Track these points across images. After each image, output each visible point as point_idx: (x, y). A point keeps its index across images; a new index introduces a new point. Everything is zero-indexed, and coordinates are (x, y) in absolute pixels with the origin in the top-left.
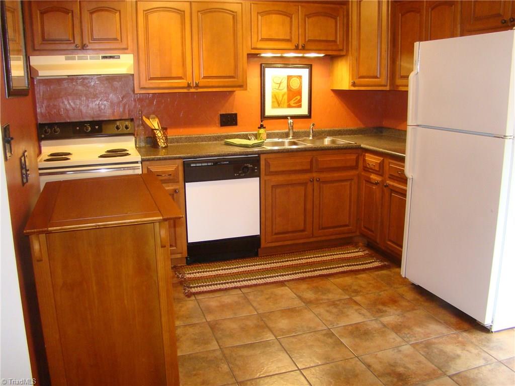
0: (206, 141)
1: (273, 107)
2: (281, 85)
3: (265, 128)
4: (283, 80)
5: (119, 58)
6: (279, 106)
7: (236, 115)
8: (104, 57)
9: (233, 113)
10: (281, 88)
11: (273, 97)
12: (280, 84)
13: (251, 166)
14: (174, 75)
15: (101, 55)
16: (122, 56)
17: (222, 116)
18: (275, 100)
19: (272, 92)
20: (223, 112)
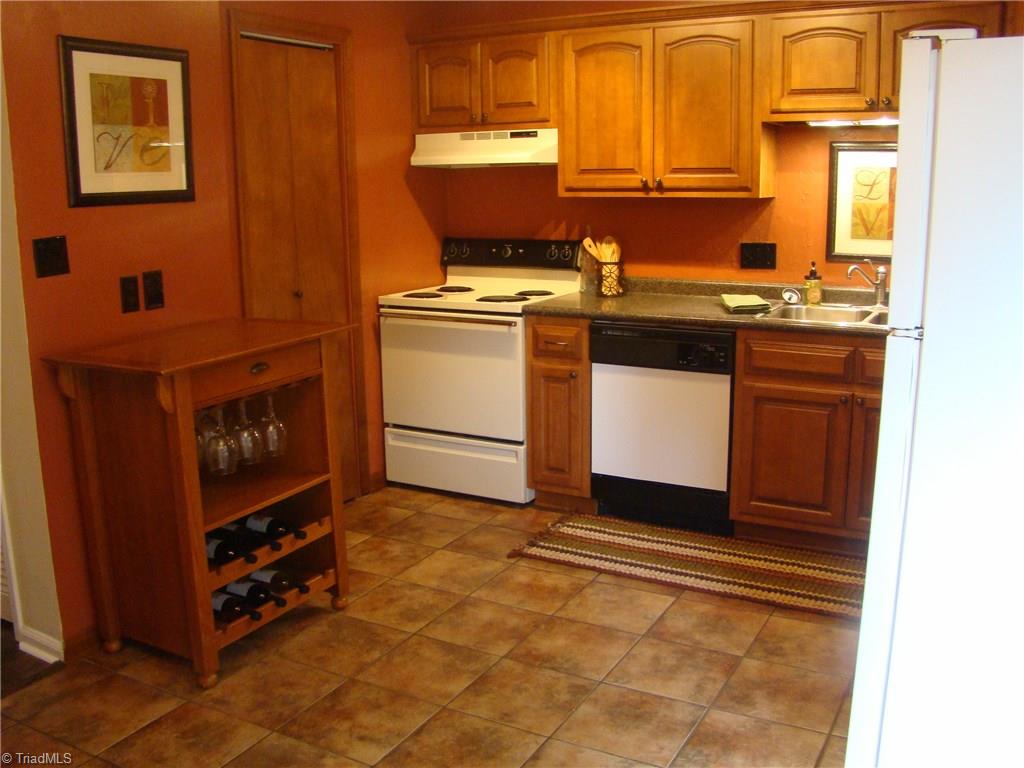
0: (706, 294)
1: (855, 236)
2: (874, 189)
3: (819, 278)
4: (880, 178)
5: (536, 136)
6: (868, 234)
7: (773, 247)
8: (513, 135)
9: (768, 242)
10: (872, 196)
11: (854, 214)
12: (872, 186)
13: (713, 349)
14: (620, 164)
15: (509, 132)
16: (540, 131)
17: (744, 246)
18: (858, 221)
19: (854, 205)
20: (746, 240)
